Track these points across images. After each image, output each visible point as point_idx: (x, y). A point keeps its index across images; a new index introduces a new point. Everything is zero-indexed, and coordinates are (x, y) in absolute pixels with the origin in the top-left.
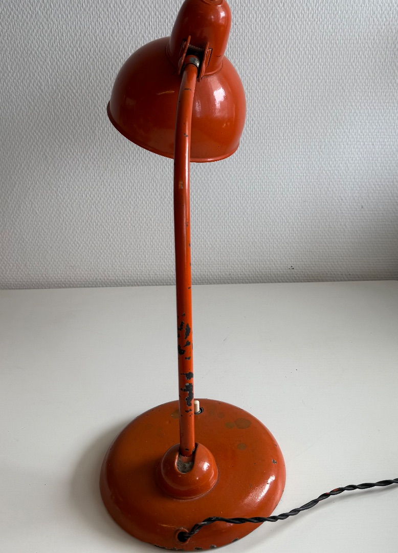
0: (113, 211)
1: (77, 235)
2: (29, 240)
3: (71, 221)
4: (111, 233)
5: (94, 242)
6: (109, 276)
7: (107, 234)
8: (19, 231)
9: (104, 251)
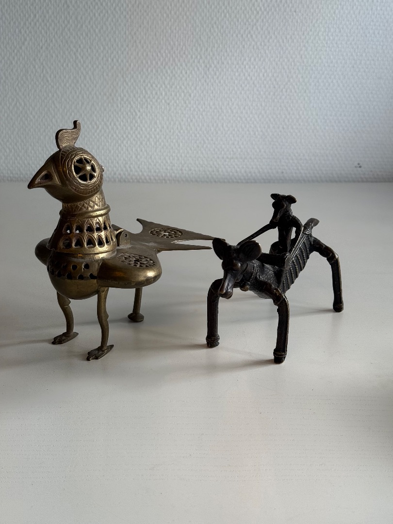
0: (144, 81)
1: (95, 113)
2: (34, 117)
3: (90, 93)
4: (139, 111)
5: (117, 124)
6: (131, 171)
7: (134, 113)
8: (23, 104)
9: (127, 136)
